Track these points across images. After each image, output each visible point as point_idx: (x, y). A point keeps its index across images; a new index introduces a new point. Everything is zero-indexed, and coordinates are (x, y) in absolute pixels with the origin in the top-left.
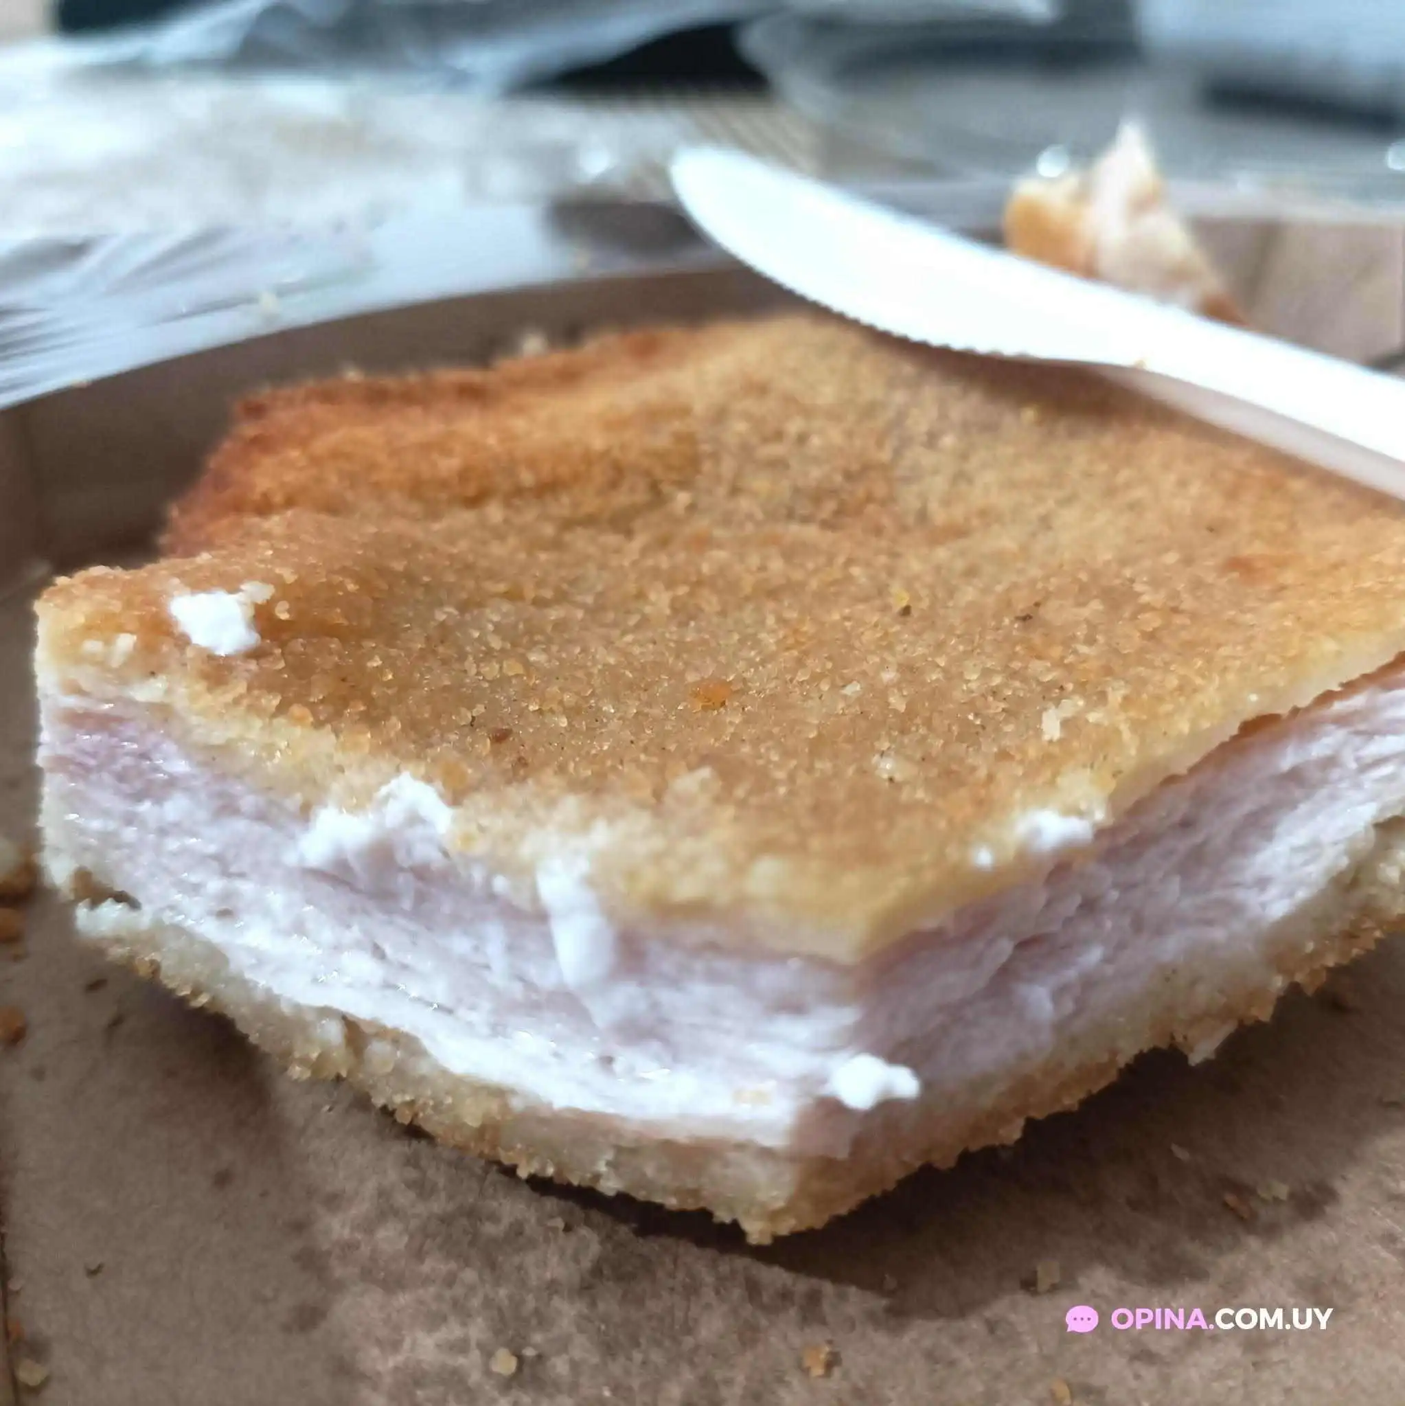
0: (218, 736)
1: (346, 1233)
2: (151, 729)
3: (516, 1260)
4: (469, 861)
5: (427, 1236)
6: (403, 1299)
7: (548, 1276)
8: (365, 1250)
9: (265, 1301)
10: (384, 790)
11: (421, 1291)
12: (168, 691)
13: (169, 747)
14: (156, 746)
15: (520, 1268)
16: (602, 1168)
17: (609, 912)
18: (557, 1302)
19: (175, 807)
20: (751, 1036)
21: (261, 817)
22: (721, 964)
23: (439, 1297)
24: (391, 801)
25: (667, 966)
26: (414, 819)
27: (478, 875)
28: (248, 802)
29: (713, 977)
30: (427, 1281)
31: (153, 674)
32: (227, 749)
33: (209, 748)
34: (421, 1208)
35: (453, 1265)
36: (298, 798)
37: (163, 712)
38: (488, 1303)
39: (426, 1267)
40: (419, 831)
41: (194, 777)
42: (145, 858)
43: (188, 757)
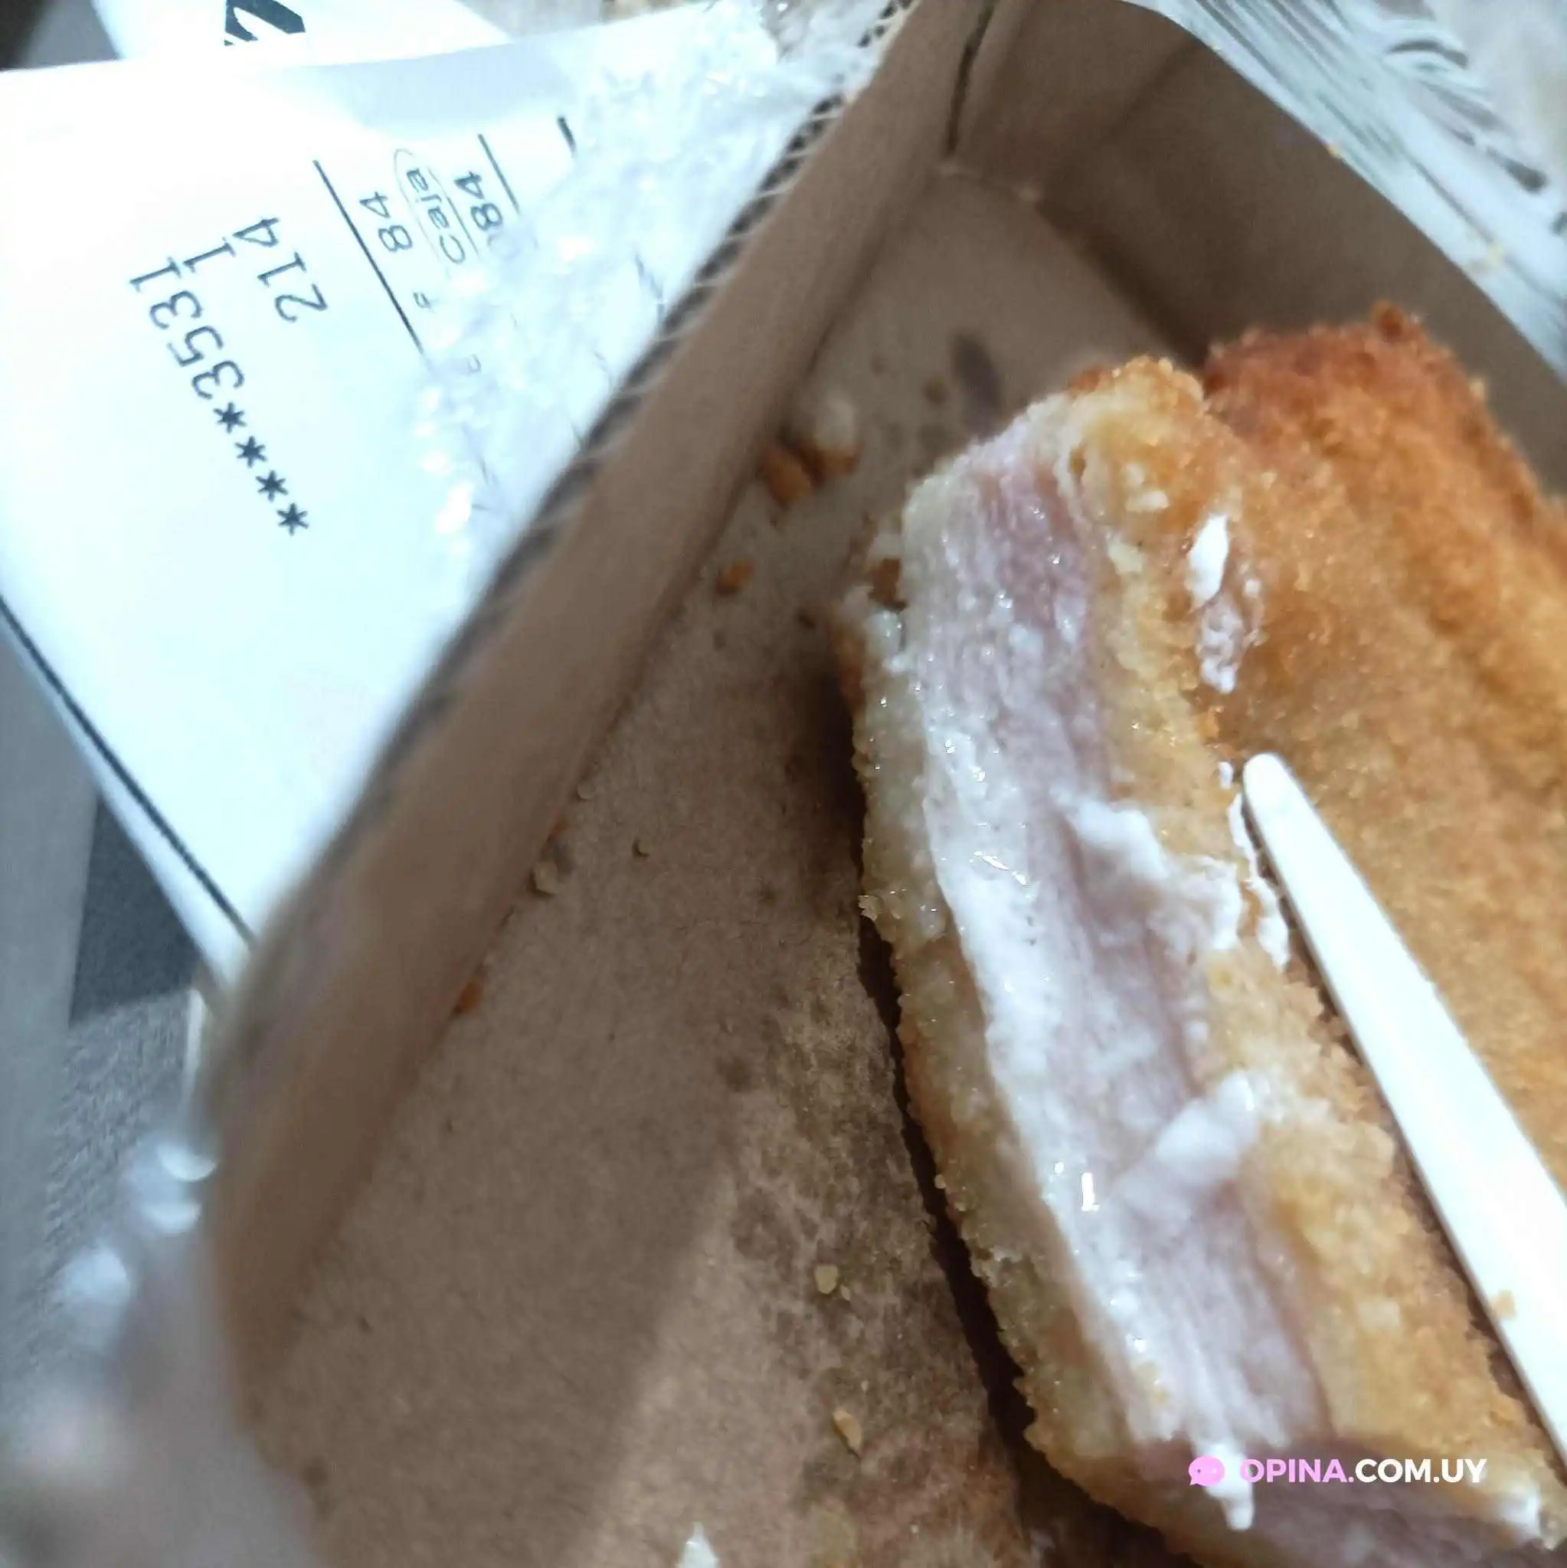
0: (1132, 658)
1: (808, 1047)
2: (1085, 577)
3: (890, 1214)
4: (1204, 985)
5: (852, 1120)
6: (804, 1145)
7: (899, 1252)
8: (810, 1076)
9: (724, 1028)
10: (1207, 860)
11: (818, 1155)
12: (1135, 577)
13: (1081, 608)
14: (1071, 592)
15: (887, 1222)
16: (999, 1256)
17: (1247, 1161)
18: (888, 1279)
19: (1024, 639)
20: (1206, 1347)
21: (1079, 746)
22: (1261, 1298)
23: (824, 1176)
24: (1204, 874)
25: (1226, 1240)
26: (1206, 910)
27: (1194, 1002)
28: (1084, 723)
29: (1243, 1292)
30: (827, 1151)
31: (1140, 545)
32: (1124, 676)
33: (1110, 653)
34: (865, 1093)
35: (850, 1163)
36: (1130, 777)
37: (1111, 583)
38: (849, 1220)
39: (837, 1141)
40: (1195, 919)
41: (1068, 649)
42: (956, 631)
43: (1083, 633)
